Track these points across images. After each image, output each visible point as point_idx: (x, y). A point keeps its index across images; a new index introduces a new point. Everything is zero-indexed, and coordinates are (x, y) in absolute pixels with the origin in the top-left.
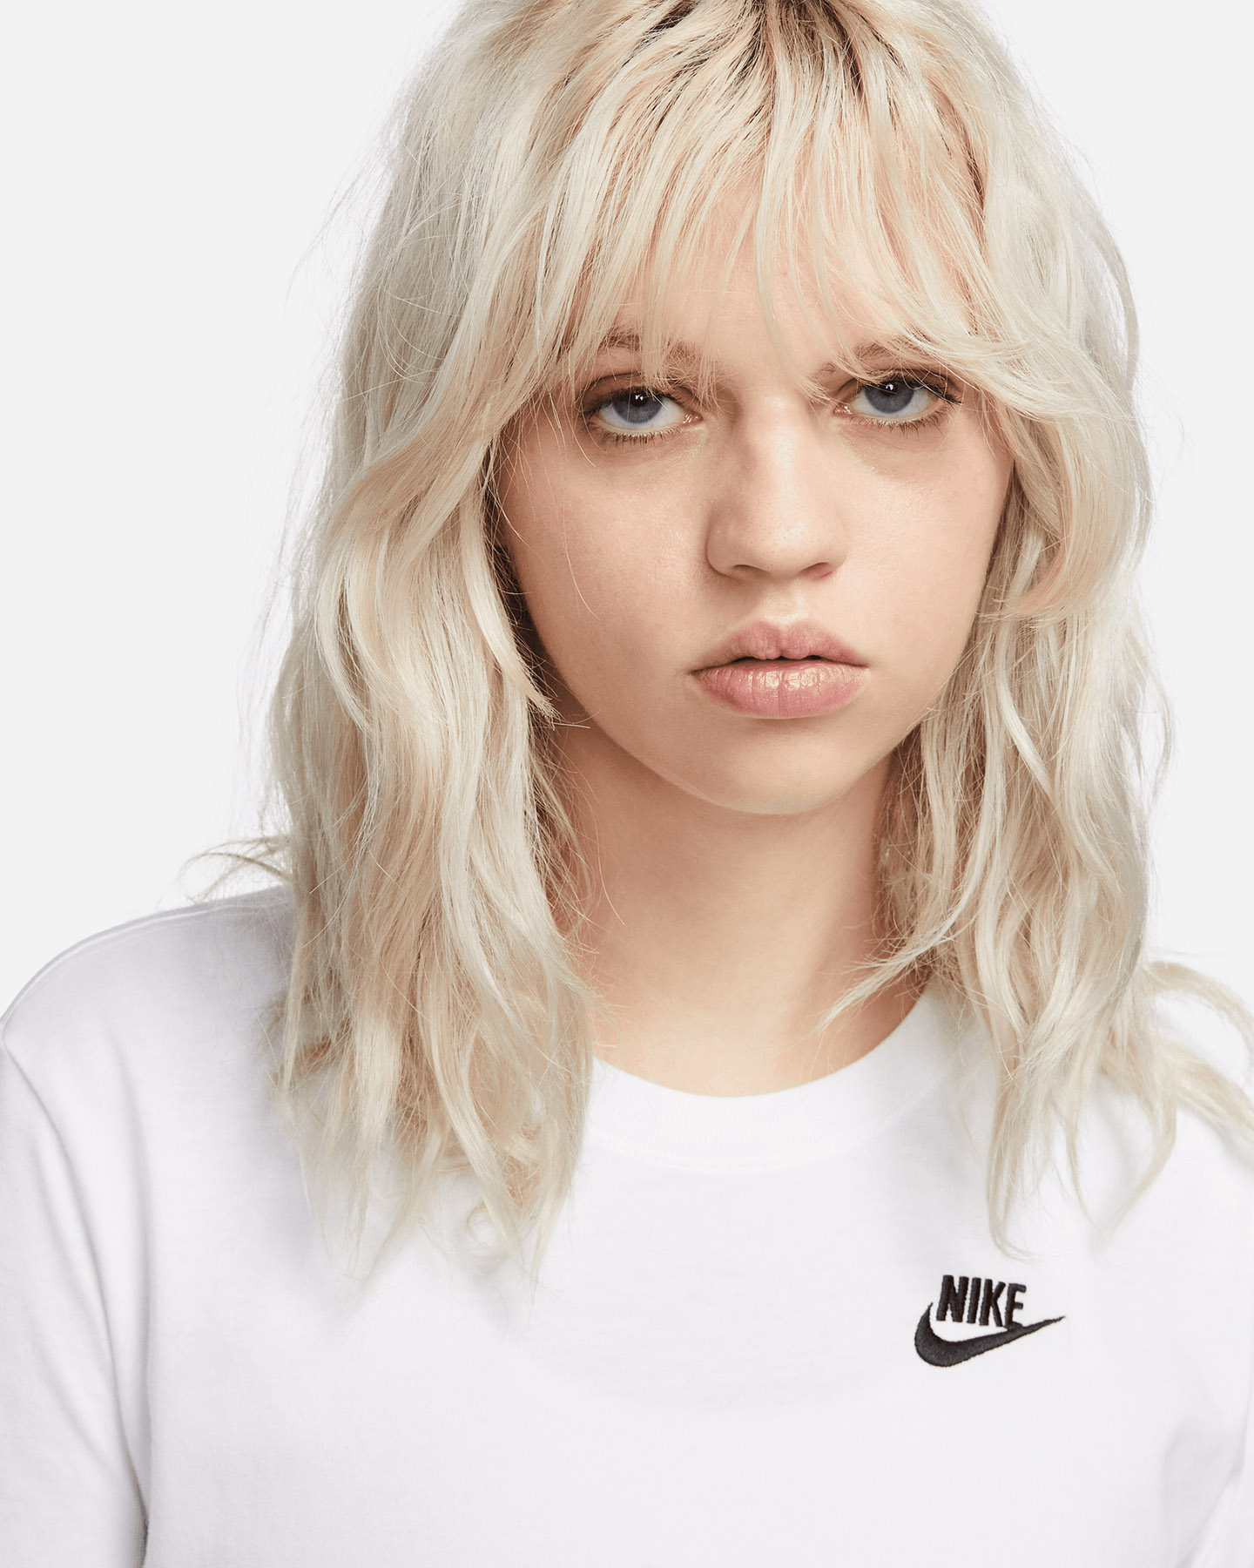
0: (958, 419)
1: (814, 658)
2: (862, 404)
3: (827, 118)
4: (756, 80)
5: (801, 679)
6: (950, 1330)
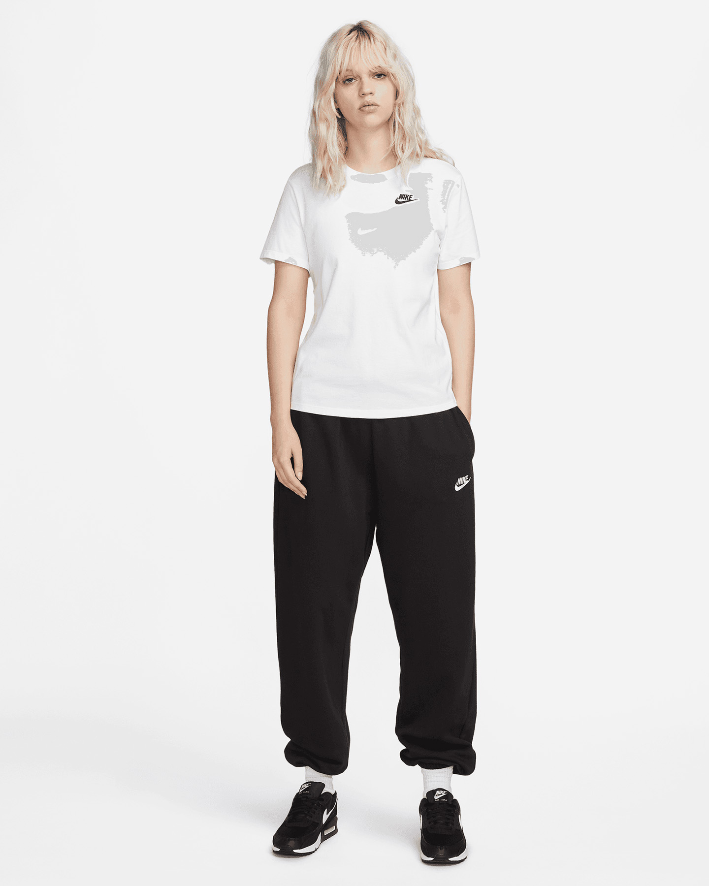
0: (387, 78)
1: (372, 105)
2: (376, 77)
3: (367, 41)
4: (358, 41)
5: (372, 108)
6: (400, 200)
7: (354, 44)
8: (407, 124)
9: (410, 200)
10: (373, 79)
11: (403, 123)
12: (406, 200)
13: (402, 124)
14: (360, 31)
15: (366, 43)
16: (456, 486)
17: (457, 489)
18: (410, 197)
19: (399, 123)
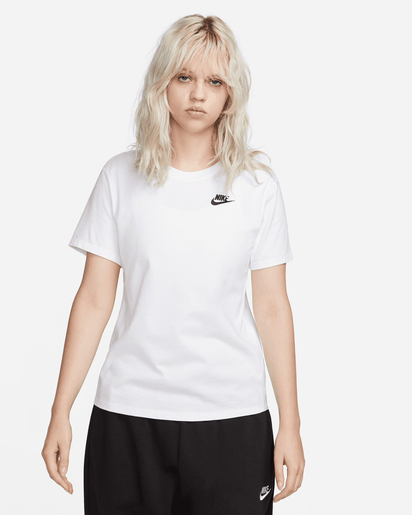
1: (200, 111)
2: (211, 82)
5: (198, 113)
6: (216, 201)
7: (199, 45)
8: (237, 135)
9: (226, 202)
10: (208, 84)
11: (233, 133)
12: (223, 201)
13: (232, 135)
14: (210, 33)
15: (213, 48)
16: (260, 495)
17: (262, 498)
18: (226, 198)
19: (229, 132)
